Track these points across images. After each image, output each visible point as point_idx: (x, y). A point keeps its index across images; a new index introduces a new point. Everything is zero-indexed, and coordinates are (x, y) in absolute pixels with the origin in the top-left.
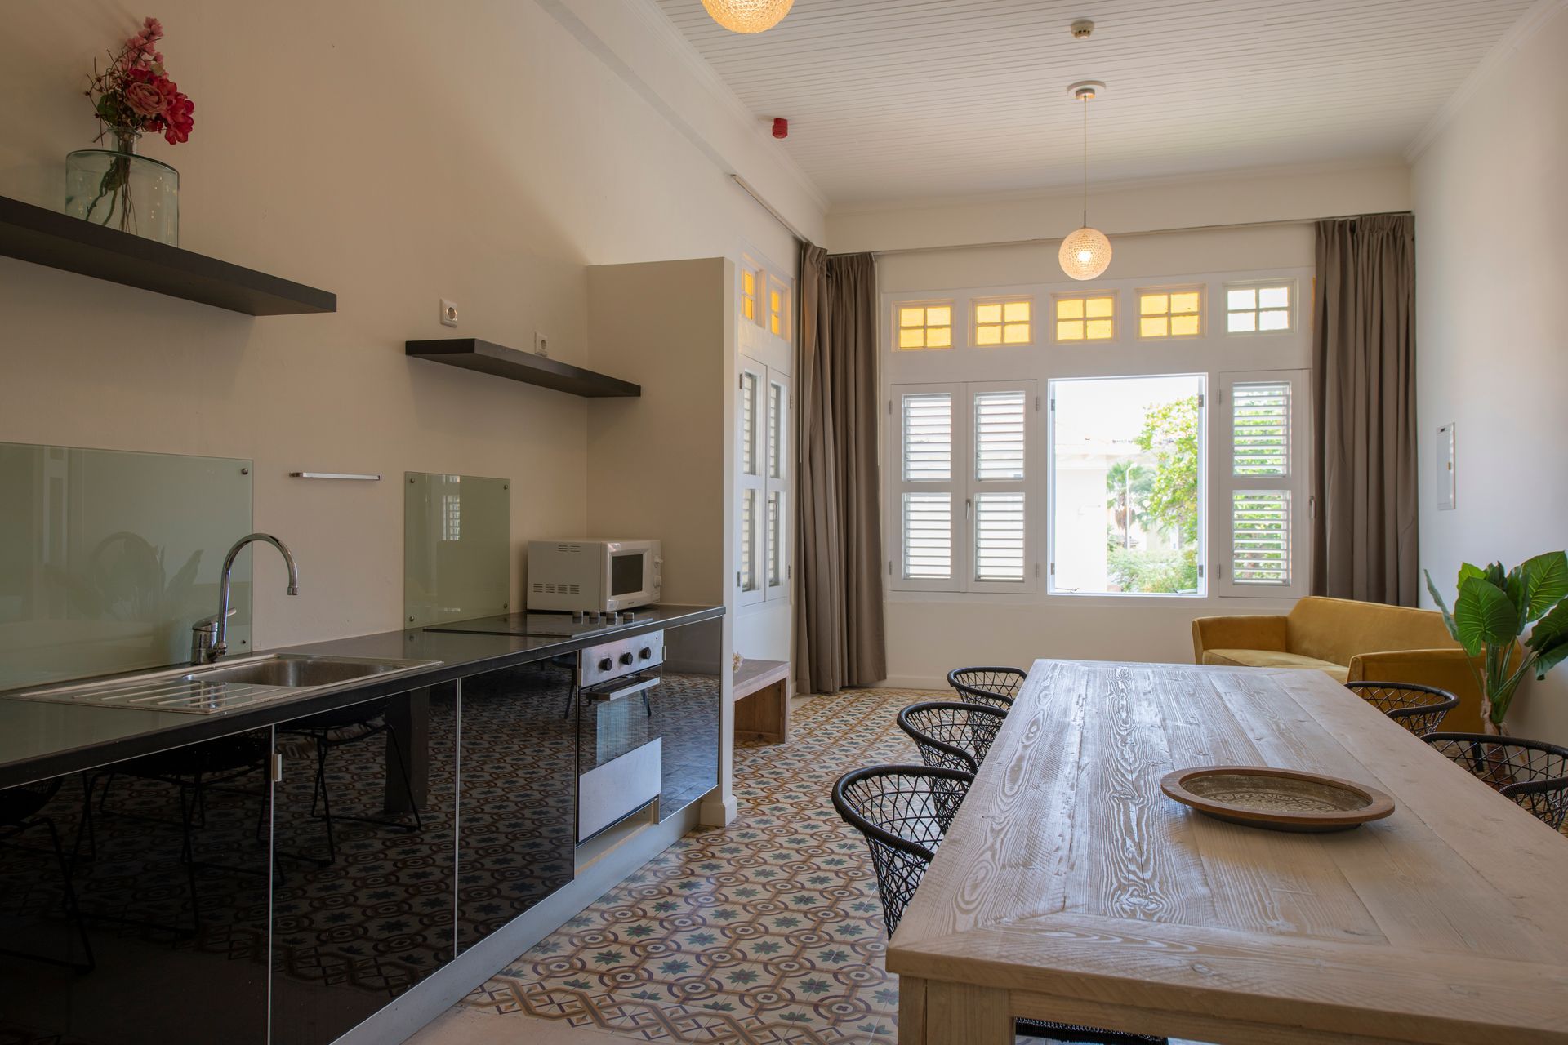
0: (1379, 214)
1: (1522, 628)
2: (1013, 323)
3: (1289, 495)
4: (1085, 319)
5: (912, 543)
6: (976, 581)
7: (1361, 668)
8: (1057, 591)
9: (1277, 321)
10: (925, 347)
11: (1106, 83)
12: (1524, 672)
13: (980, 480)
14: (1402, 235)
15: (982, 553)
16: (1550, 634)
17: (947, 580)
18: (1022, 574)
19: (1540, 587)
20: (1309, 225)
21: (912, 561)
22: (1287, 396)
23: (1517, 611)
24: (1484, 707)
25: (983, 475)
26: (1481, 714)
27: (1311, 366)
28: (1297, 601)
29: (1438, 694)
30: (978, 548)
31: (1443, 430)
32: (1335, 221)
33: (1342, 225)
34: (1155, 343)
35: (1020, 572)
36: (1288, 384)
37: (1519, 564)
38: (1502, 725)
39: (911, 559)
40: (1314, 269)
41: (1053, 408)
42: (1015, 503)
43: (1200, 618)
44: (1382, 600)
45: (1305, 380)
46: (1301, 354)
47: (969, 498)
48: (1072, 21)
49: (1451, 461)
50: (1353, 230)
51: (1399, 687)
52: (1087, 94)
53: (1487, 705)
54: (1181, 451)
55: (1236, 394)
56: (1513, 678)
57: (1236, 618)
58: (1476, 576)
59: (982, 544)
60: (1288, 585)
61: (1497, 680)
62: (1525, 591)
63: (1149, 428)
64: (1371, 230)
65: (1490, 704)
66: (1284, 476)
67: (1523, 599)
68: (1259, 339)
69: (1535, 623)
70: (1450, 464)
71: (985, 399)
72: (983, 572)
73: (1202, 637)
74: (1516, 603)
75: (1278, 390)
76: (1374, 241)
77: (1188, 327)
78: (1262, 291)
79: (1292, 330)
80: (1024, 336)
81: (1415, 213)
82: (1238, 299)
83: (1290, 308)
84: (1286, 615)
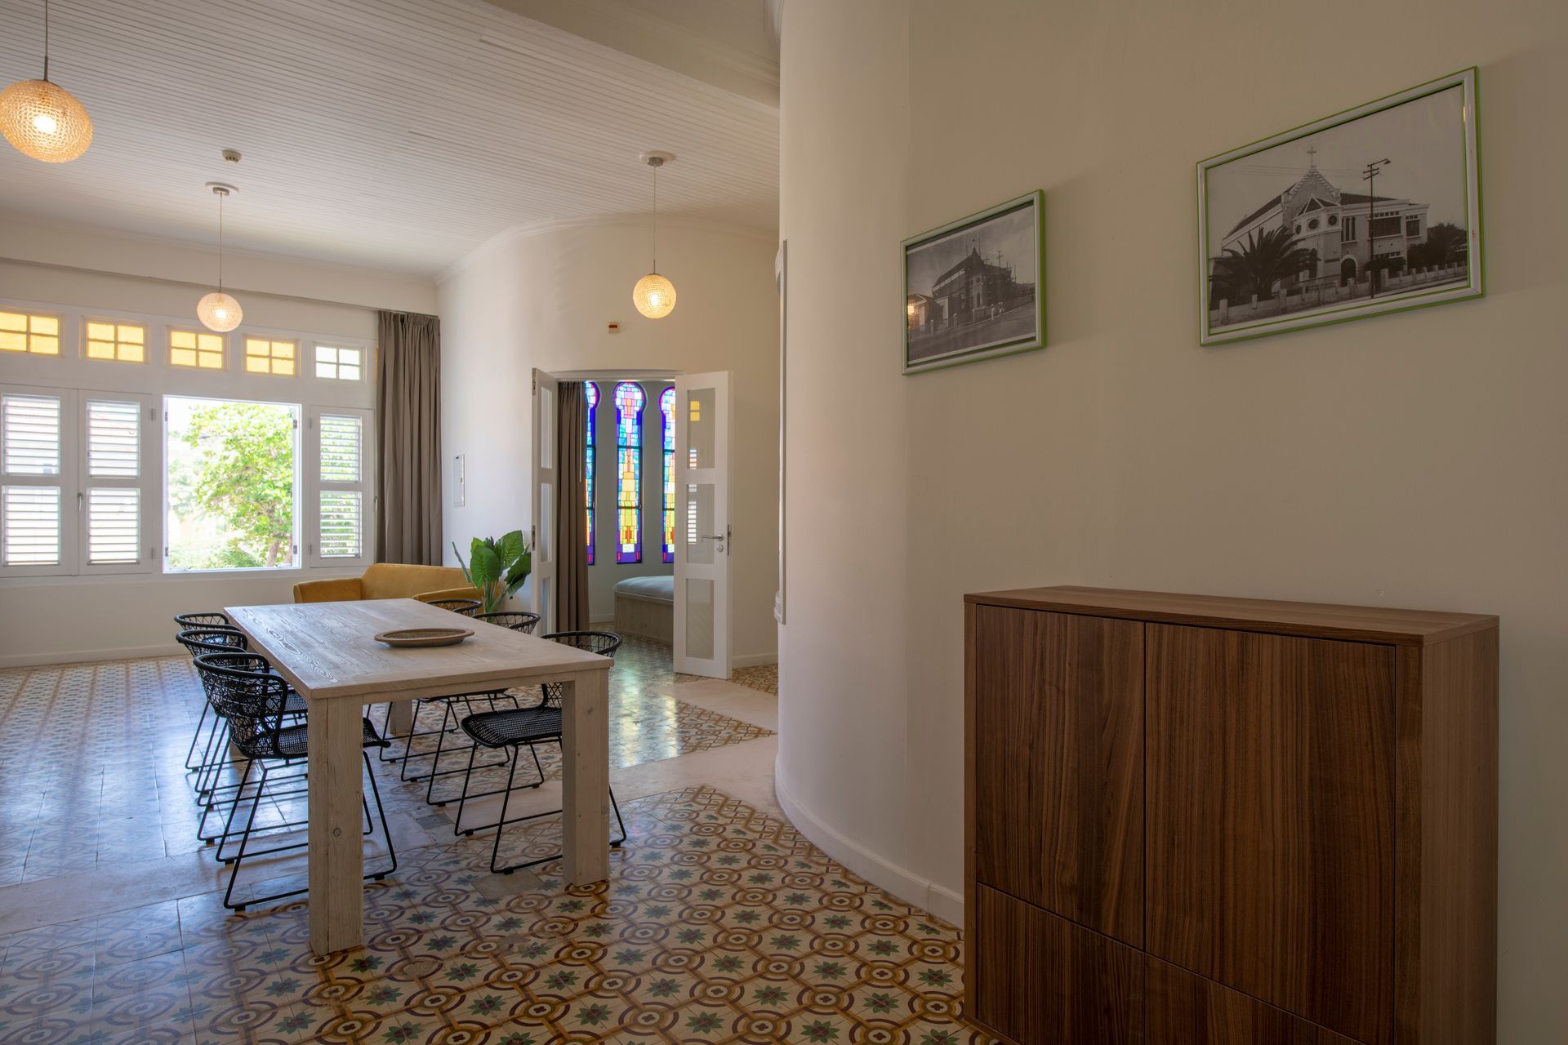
0: (420, 315)
1: (502, 573)
2: (127, 343)
3: (360, 495)
4: (197, 350)
5: (11, 532)
6: (88, 564)
8: (170, 569)
9: (351, 374)
10: (28, 351)
11: (240, 190)
12: (503, 596)
13: (91, 476)
14: (432, 331)
15: (93, 540)
16: (515, 574)
17: (55, 565)
19: (510, 550)
20: (375, 312)
21: (11, 549)
22: (359, 427)
23: (499, 563)
25: (93, 472)
27: (375, 408)
28: (368, 568)
29: (472, 602)
30: (90, 536)
31: (458, 457)
32: (391, 313)
33: (396, 316)
34: (258, 376)
35: (134, 556)
36: (359, 418)
37: (500, 538)
39: (9, 547)
41: (166, 419)
42: (130, 499)
43: (300, 583)
44: (420, 562)
45: (371, 417)
46: (368, 398)
47: (81, 491)
48: (224, 149)
49: (462, 476)
50: (402, 321)
51: (452, 602)
52: (223, 192)
54: (227, 449)
55: (322, 422)
56: (498, 600)
57: (327, 581)
58: (480, 544)
59: (93, 532)
60: (359, 557)
62: (503, 552)
63: (195, 427)
64: (414, 324)
66: (356, 482)
67: (503, 556)
68: (337, 385)
69: (509, 569)
70: (461, 478)
71: (95, 406)
72: (93, 557)
73: (301, 596)
74: (500, 559)
75: (352, 422)
76: (415, 330)
77: (285, 368)
78: (341, 351)
79: (361, 381)
80: (135, 354)
81: (440, 318)
82: (324, 353)
83: (361, 366)
84: (360, 577)
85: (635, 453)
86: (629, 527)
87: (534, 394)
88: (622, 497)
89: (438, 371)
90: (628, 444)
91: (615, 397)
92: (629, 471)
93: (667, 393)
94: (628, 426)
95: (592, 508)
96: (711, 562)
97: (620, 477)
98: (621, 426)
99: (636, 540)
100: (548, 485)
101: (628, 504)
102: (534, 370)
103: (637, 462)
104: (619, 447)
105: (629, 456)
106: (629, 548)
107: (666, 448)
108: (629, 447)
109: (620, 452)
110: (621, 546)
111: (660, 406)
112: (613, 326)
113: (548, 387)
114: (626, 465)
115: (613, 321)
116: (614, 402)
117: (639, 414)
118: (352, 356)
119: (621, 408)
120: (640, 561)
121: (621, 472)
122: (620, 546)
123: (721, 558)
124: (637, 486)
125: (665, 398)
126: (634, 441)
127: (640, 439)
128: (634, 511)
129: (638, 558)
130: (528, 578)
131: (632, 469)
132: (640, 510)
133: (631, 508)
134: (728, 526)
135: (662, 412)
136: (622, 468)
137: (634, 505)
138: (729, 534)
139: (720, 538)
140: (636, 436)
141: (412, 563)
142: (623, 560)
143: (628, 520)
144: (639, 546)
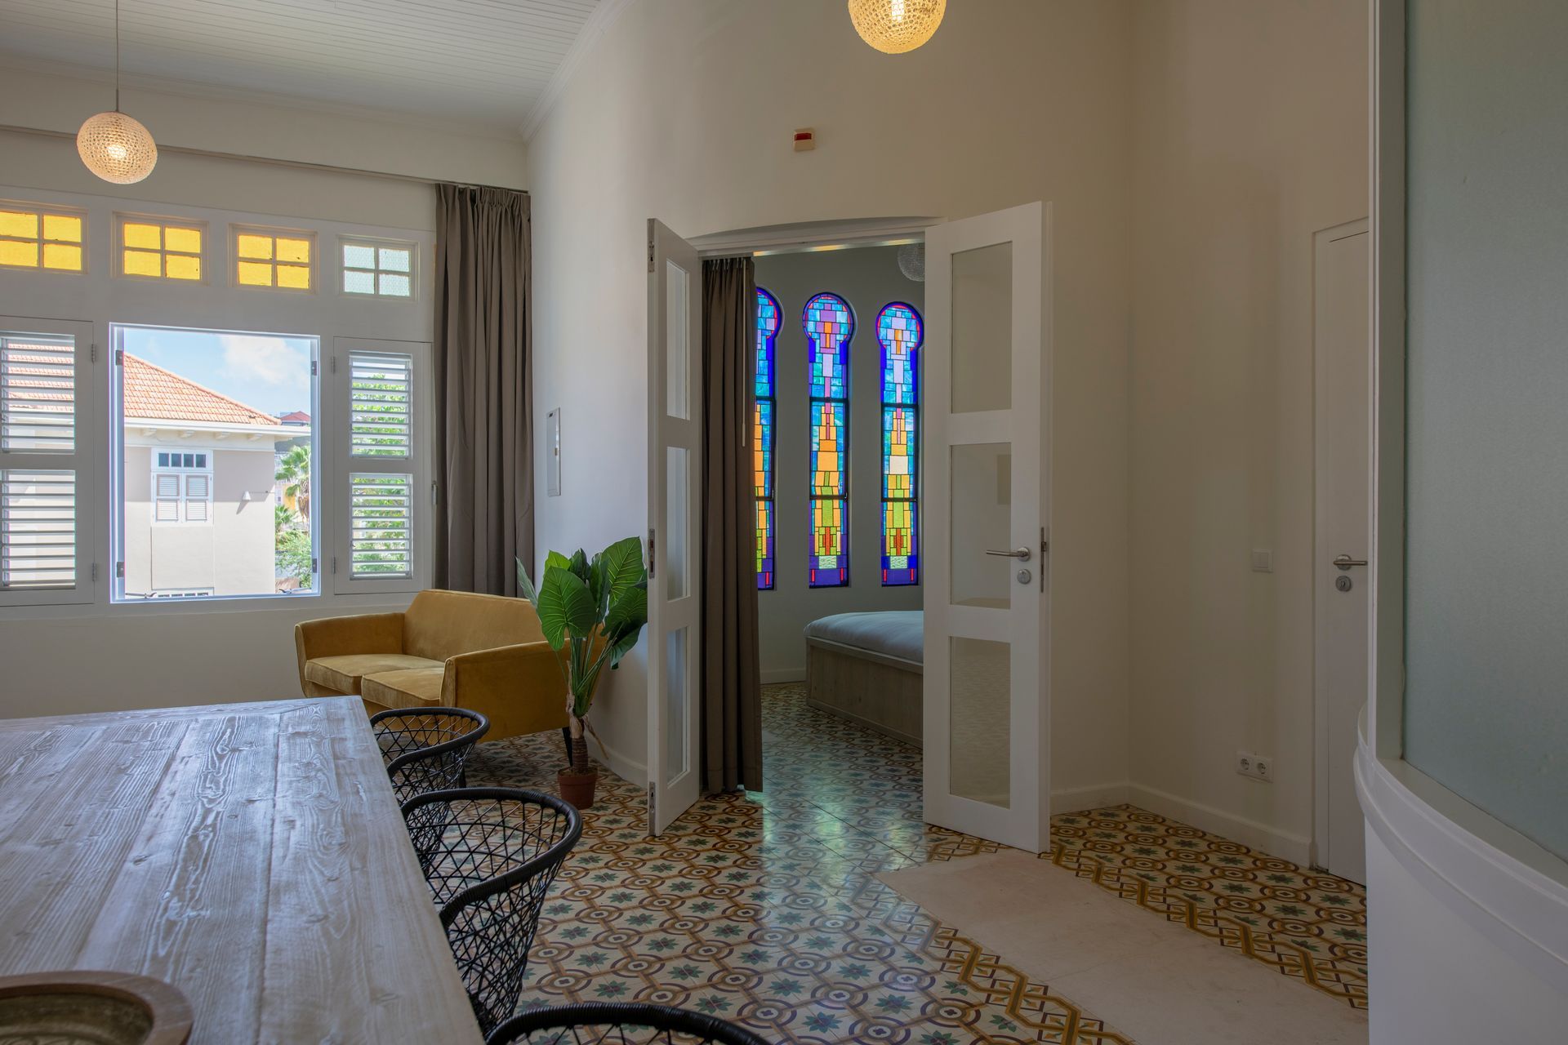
0: (499, 188)
1: (600, 617)
2: (56, 242)
3: (410, 479)
7: (454, 671)
8: (127, 597)
9: (398, 287)
12: (602, 661)
13: (7, 451)
14: (519, 214)
15: (11, 552)
16: (621, 623)
18: (73, 578)
19: (620, 573)
20: (430, 185)
22: (409, 370)
23: (595, 599)
24: (568, 701)
25: (12, 444)
26: (567, 709)
27: (433, 341)
28: (416, 595)
31: (551, 415)
32: (455, 187)
33: (462, 192)
34: (255, 293)
35: (71, 575)
36: (409, 357)
37: (599, 552)
38: (584, 718)
40: (435, 235)
42: (63, 484)
43: (304, 622)
44: (501, 592)
45: (426, 354)
46: (422, 326)
49: (558, 447)
50: (473, 200)
53: (571, 699)
55: (353, 364)
56: (595, 667)
57: (348, 618)
58: (562, 565)
59: (11, 539)
60: (409, 578)
61: (580, 673)
62: (604, 578)
64: (491, 203)
65: (573, 698)
66: (407, 458)
67: (602, 587)
68: (376, 304)
70: (556, 449)
71: (13, 341)
73: (305, 645)
75: (399, 363)
76: (493, 215)
77: (297, 279)
78: (382, 251)
79: (412, 298)
80: (67, 259)
81: (531, 194)
82: (356, 255)
83: (411, 275)
84: (404, 611)
85: (836, 409)
86: (828, 528)
87: (651, 270)
88: (819, 479)
89: (527, 278)
90: (827, 395)
91: (806, 320)
92: (828, 438)
93: (887, 312)
94: (827, 365)
95: (770, 499)
96: (1005, 603)
97: (815, 447)
98: (817, 366)
99: (839, 549)
100: (683, 451)
101: (827, 492)
102: (652, 223)
103: (840, 423)
104: (812, 399)
105: (828, 414)
106: (828, 562)
107: (886, 401)
108: (828, 400)
109: (814, 408)
110: (817, 558)
111: (878, 334)
112: (802, 137)
113: (681, 263)
114: (823, 429)
115: (803, 127)
116: (805, 327)
117: (845, 347)
118: (397, 259)
119: (815, 336)
120: (845, 583)
121: (815, 440)
122: (814, 559)
123: (1026, 599)
124: (841, 462)
125: (884, 320)
126: (836, 389)
127: (846, 386)
128: (836, 503)
129: (843, 578)
130: (644, 629)
131: (833, 436)
132: (846, 501)
133: (832, 497)
134: (1042, 530)
135: (880, 342)
136: (819, 433)
137: (836, 493)
138: (1044, 547)
139: (1025, 556)
140: (838, 382)
141: (488, 592)
142: (819, 581)
143: (827, 517)
144: (844, 559)
